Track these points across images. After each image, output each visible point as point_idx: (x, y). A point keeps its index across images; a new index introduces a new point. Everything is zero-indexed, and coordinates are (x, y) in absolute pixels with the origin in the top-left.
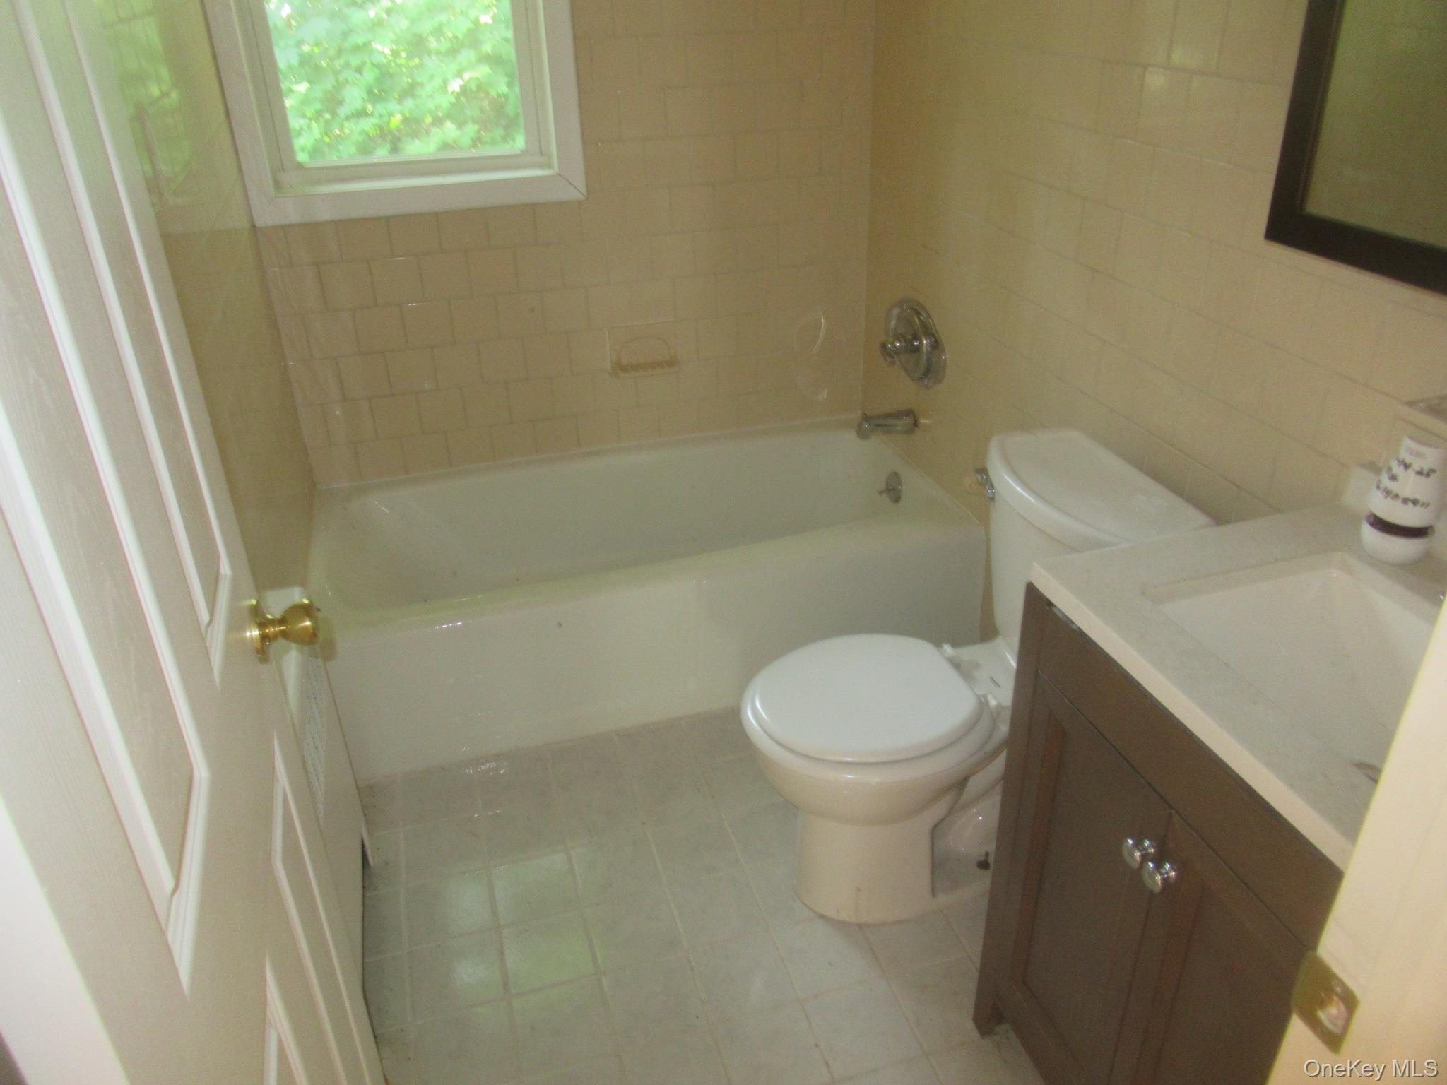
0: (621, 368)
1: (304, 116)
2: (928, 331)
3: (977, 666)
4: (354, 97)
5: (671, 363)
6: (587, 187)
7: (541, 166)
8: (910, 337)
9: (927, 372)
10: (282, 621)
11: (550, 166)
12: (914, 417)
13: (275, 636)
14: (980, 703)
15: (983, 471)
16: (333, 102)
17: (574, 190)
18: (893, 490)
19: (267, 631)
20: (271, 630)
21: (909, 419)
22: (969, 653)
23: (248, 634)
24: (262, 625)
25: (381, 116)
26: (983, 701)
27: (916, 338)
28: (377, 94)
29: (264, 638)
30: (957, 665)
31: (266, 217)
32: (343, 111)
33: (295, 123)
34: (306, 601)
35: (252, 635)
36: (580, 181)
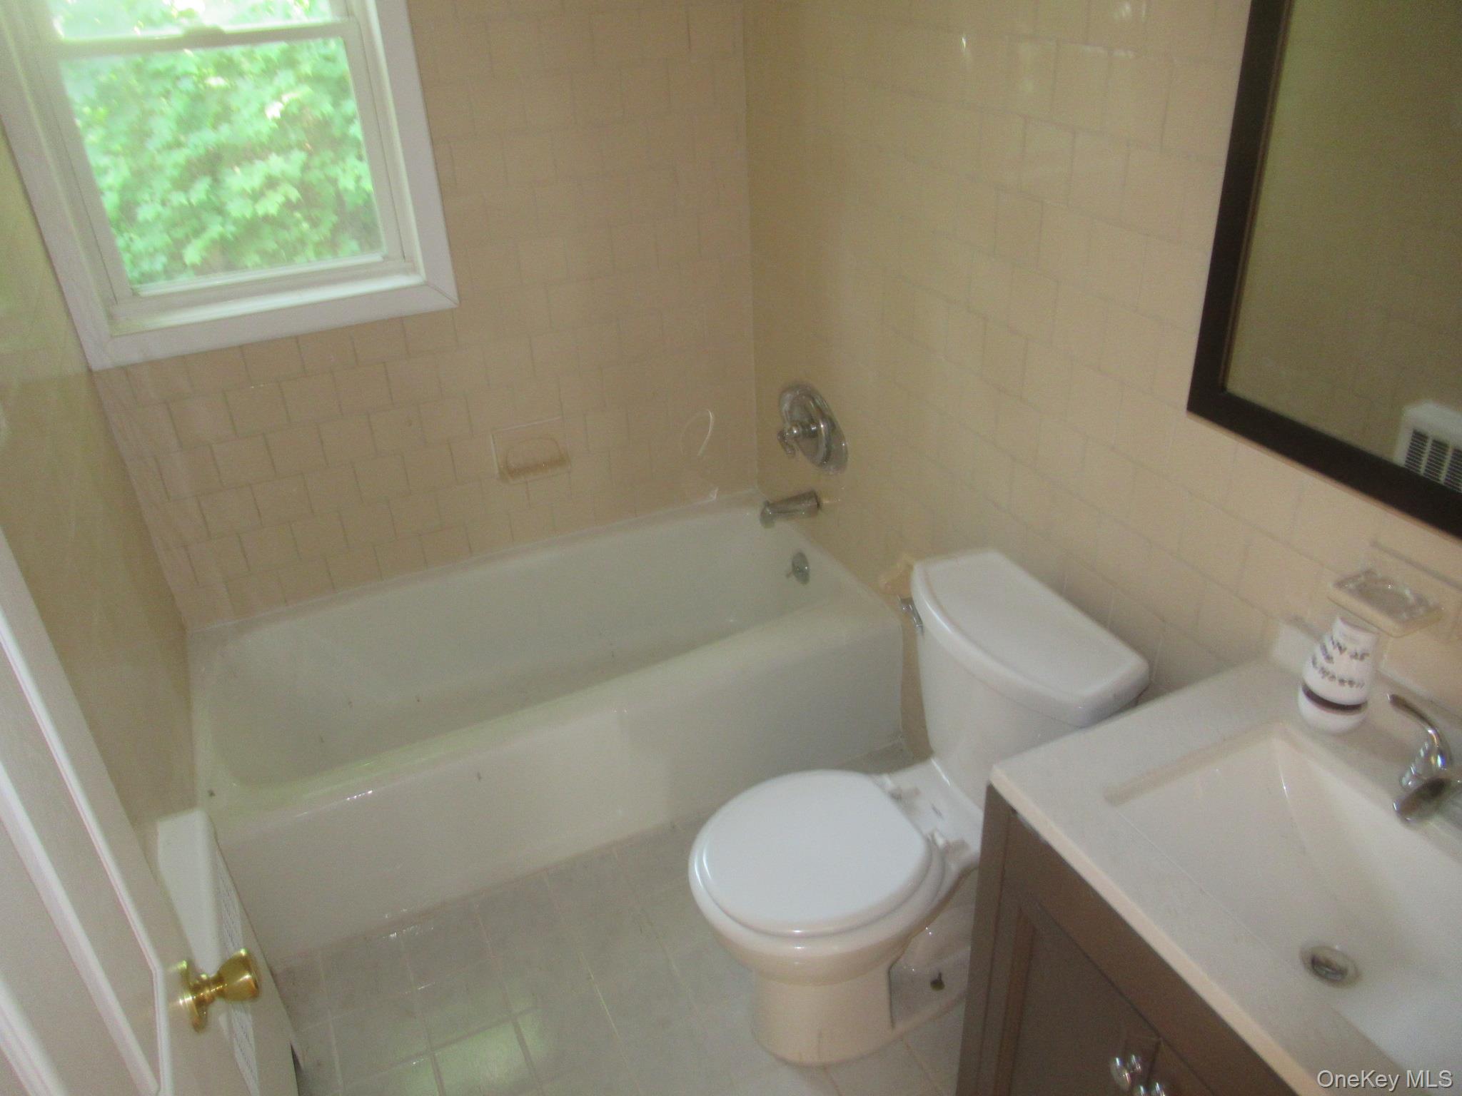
0: (510, 472)
1: (108, 152)
2: (824, 414)
3: (916, 792)
4: (164, 129)
5: (560, 461)
6: (459, 296)
7: (406, 272)
8: (806, 420)
9: (827, 458)
10: (219, 979)
11: (414, 270)
12: (816, 497)
13: (213, 998)
14: (928, 840)
15: (908, 601)
16: (141, 135)
17: (445, 297)
18: (800, 570)
19: (202, 994)
20: (207, 992)
21: (811, 501)
22: (906, 779)
23: (181, 1002)
24: (195, 989)
25: (196, 146)
26: (930, 838)
27: (813, 421)
28: (188, 123)
29: (201, 1004)
30: (897, 797)
31: (101, 360)
32: (153, 145)
33: (97, 159)
34: (243, 952)
35: (184, 1003)
36: (451, 290)
